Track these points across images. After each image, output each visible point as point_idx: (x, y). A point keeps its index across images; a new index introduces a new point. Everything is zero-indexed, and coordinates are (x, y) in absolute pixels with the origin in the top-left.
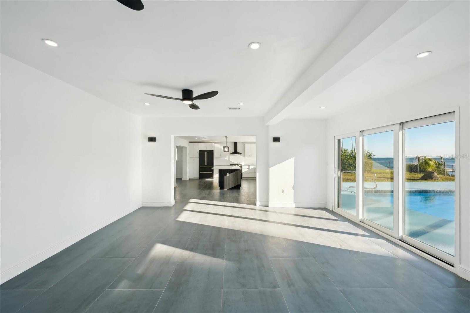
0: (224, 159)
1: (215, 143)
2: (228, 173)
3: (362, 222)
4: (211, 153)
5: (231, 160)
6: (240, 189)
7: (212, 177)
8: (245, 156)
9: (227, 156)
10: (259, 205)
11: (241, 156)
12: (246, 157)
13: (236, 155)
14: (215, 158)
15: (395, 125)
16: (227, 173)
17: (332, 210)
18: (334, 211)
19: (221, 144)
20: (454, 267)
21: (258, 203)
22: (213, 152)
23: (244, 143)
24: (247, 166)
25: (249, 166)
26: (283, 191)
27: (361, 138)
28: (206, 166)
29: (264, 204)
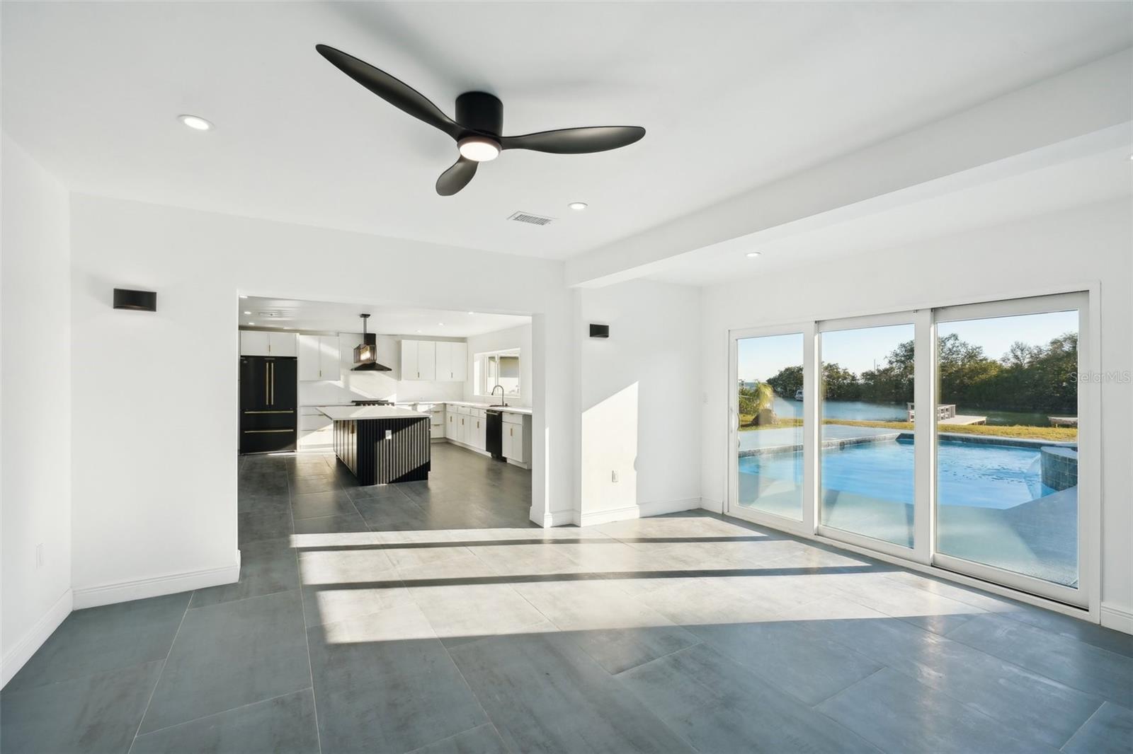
0: (330, 384)
1: (303, 333)
2: (390, 431)
3: (818, 535)
4: (286, 367)
5: (353, 389)
6: (427, 479)
7: (292, 446)
8: (399, 377)
9: (342, 377)
10: (551, 524)
11: (387, 377)
12: (403, 381)
13: (371, 374)
14: (301, 381)
15: (918, 313)
16: (387, 431)
17: (723, 513)
18: (728, 514)
19: (322, 337)
20: (1087, 611)
21: (548, 521)
22: (296, 361)
23: (397, 341)
24: (410, 406)
25: (415, 405)
26: (613, 477)
27: (816, 338)
28: (270, 407)
29: (564, 519)
